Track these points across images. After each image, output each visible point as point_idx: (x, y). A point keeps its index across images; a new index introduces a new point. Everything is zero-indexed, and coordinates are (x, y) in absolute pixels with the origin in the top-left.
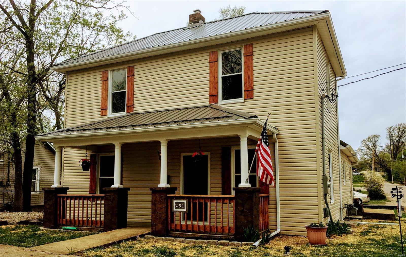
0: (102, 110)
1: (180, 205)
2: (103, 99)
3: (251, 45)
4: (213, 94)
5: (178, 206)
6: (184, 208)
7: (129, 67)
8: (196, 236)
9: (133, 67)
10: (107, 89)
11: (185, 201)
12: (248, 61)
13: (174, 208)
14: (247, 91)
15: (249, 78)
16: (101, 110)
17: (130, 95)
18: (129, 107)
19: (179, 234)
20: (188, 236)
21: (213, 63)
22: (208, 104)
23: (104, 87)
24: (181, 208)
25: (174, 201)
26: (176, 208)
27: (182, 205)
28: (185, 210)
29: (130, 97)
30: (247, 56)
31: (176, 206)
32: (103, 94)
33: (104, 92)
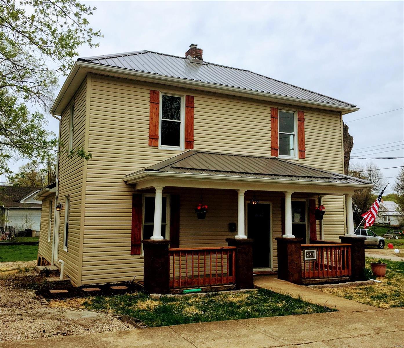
0: (151, 140)
1: (311, 254)
2: (152, 125)
3: (303, 113)
4: (275, 148)
5: (309, 255)
6: (314, 257)
7: (187, 97)
8: (323, 281)
9: (193, 98)
10: (158, 114)
11: (315, 251)
12: (301, 125)
13: (306, 257)
14: (301, 151)
15: (302, 140)
16: (150, 138)
17: (189, 129)
18: (189, 143)
19: (309, 281)
20: (316, 282)
21: (274, 119)
22: (270, 156)
23: (154, 110)
24: (312, 257)
25: (306, 251)
26: (307, 257)
27: (312, 254)
28: (315, 258)
29: (189, 131)
30: (300, 121)
31: (307, 255)
32: (151, 118)
33: (154, 117)
